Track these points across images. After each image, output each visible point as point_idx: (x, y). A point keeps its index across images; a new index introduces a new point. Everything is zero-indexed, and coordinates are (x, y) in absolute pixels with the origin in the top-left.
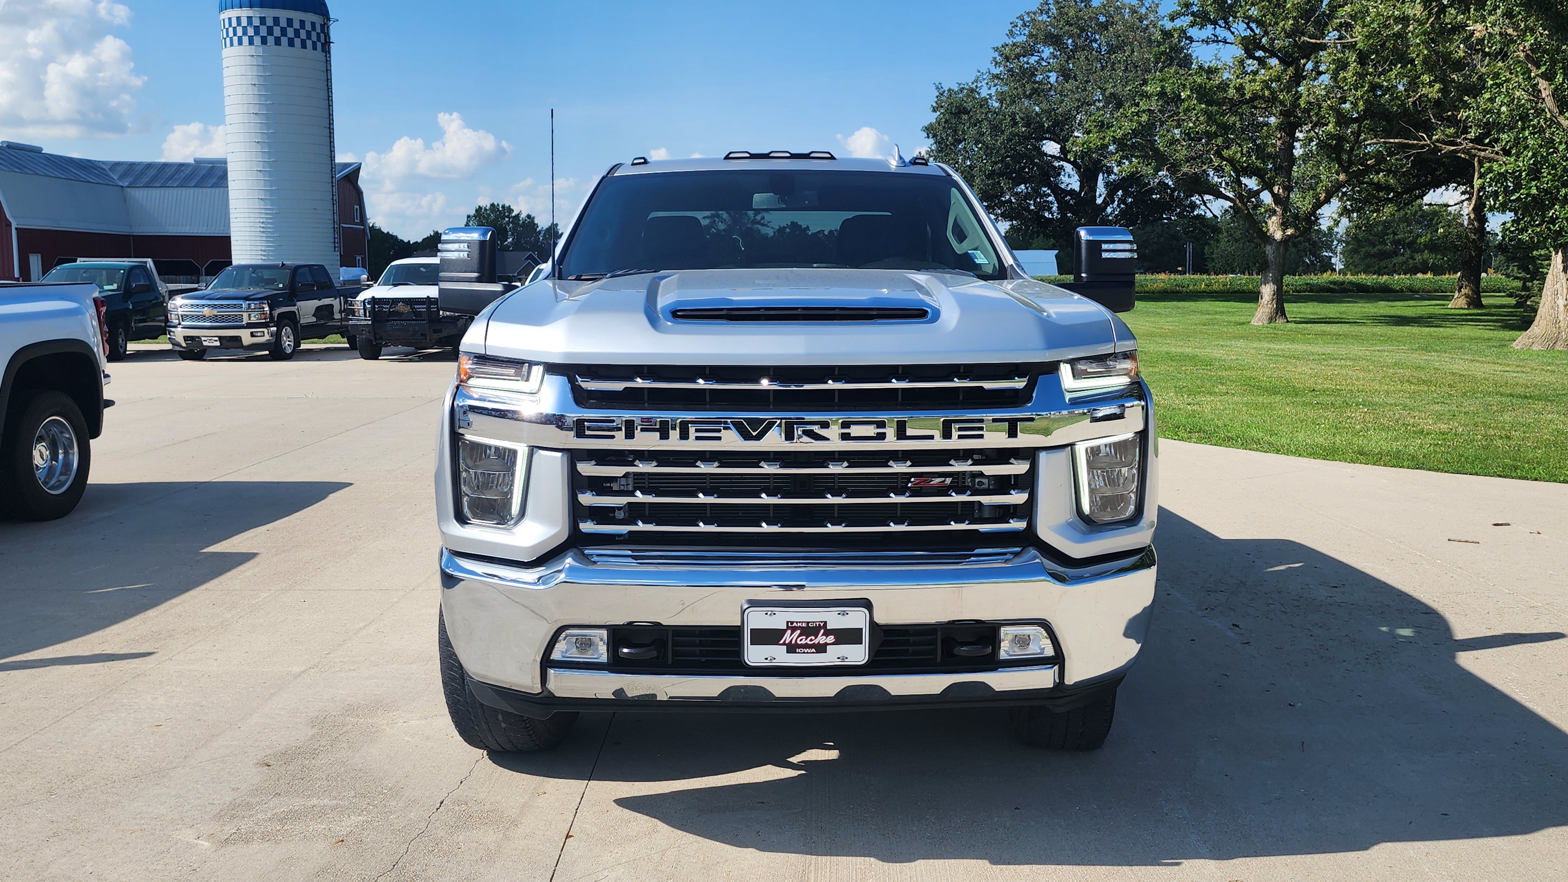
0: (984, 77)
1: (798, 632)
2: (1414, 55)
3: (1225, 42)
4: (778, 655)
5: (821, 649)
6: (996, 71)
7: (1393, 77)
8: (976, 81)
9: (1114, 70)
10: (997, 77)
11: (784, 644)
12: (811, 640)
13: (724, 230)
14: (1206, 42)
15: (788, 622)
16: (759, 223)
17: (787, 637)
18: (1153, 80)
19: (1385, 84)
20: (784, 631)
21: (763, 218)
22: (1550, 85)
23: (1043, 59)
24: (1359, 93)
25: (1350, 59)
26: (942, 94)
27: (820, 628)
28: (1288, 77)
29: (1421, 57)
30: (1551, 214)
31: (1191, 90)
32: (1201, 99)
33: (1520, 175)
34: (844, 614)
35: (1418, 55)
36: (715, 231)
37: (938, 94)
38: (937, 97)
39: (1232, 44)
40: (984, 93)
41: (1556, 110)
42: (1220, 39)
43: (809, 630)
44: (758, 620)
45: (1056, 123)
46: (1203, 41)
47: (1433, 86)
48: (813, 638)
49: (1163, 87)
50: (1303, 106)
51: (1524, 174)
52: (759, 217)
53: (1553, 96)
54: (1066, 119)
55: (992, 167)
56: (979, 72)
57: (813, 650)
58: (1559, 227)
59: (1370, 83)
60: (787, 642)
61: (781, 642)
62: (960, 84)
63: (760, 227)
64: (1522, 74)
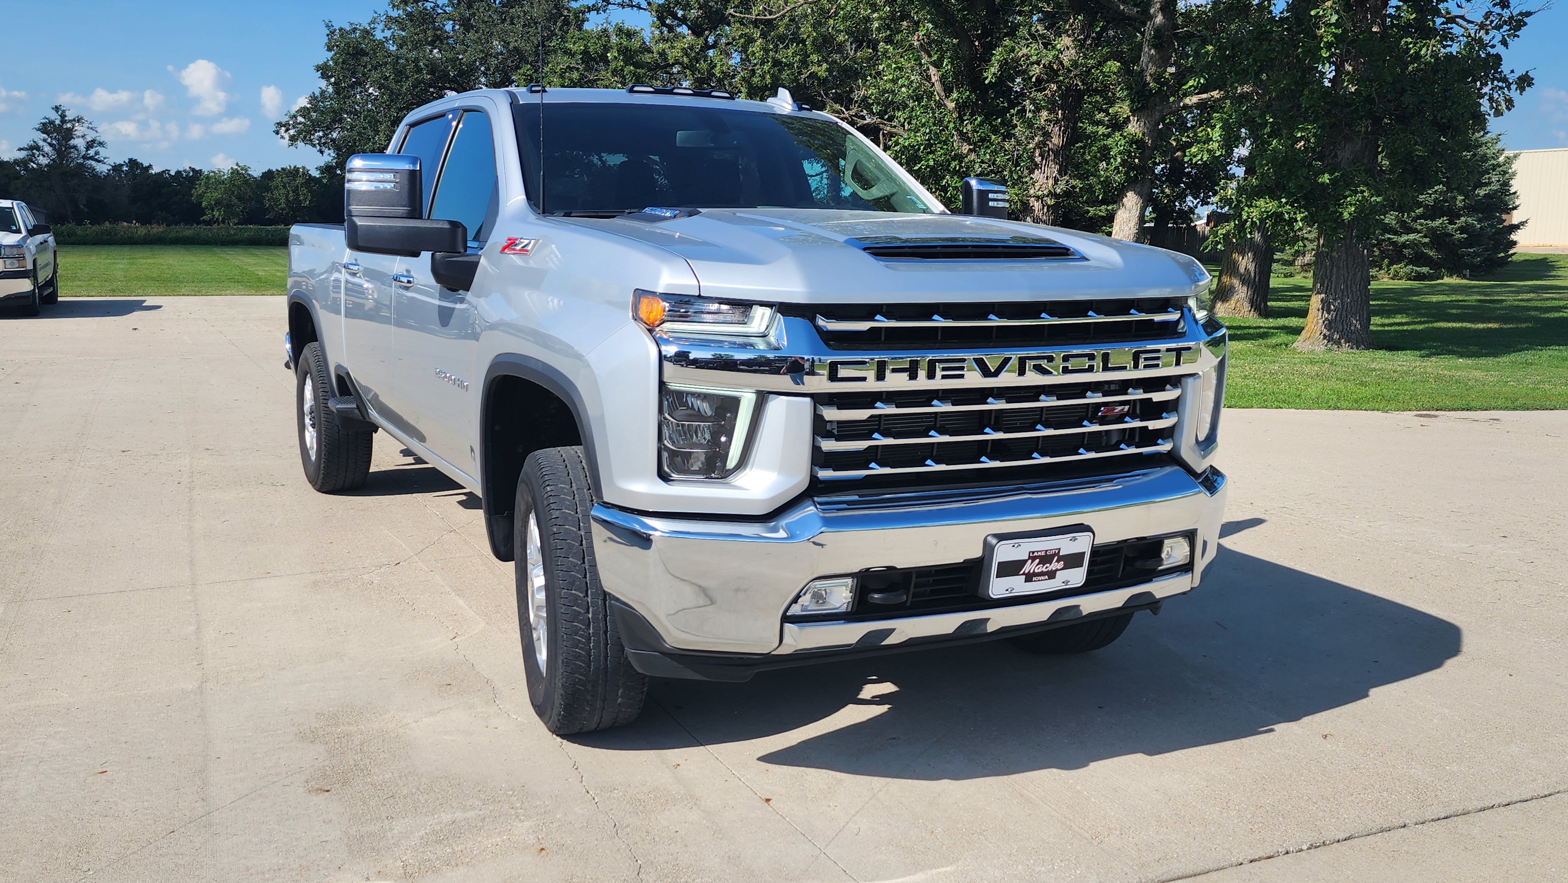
0: (382, 19)
1: (1038, 561)
2: (805, 37)
3: (639, 8)
4: (1017, 585)
5: (1052, 575)
6: (394, 14)
7: (790, 54)
8: (373, 22)
9: (513, 24)
10: (395, 20)
11: (1023, 574)
12: (1047, 568)
13: (47, 165)
14: (622, 5)
15: (1030, 553)
16: (92, 158)
17: (1028, 568)
18: (572, 38)
19: (784, 60)
20: (1025, 561)
21: (97, 153)
22: (938, 71)
23: (438, 6)
24: (766, 68)
25: (755, 35)
26: (333, 33)
27: (1053, 555)
28: (699, 46)
29: (811, 39)
30: (944, 183)
31: (618, 51)
32: (627, 61)
33: (919, 149)
34: (1075, 539)
35: (808, 36)
36: (35, 166)
37: (328, 32)
38: (328, 35)
39: (645, 9)
40: (379, 35)
41: (943, 94)
42: (634, 4)
43: (1046, 559)
44: (1005, 552)
45: (461, 73)
46: (619, 4)
47: (821, 66)
48: (1048, 565)
49: (585, 46)
50: (718, 75)
51: (922, 148)
52: (91, 152)
53: (941, 81)
54: (472, 70)
55: (398, 113)
56: (376, 13)
57: (1047, 577)
58: (951, 194)
59: (773, 58)
60: (1026, 572)
61: (1021, 572)
62: (351, 24)
63: (93, 163)
64: (914, 61)
